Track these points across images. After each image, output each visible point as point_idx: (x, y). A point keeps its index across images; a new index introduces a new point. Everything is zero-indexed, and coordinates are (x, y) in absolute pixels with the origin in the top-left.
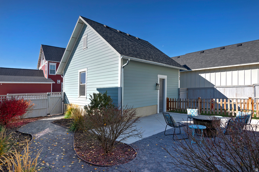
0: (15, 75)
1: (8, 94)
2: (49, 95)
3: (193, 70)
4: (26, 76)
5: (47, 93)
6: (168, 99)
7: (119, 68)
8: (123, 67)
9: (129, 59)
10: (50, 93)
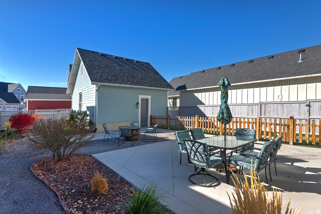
0: (46, 93)
1: (36, 110)
2: (58, 111)
3: (188, 90)
4: (55, 94)
5: (57, 110)
6: (151, 116)
7: (95, 91)
8: (97, 91)
9: (99, 85)
10: (59, 110)
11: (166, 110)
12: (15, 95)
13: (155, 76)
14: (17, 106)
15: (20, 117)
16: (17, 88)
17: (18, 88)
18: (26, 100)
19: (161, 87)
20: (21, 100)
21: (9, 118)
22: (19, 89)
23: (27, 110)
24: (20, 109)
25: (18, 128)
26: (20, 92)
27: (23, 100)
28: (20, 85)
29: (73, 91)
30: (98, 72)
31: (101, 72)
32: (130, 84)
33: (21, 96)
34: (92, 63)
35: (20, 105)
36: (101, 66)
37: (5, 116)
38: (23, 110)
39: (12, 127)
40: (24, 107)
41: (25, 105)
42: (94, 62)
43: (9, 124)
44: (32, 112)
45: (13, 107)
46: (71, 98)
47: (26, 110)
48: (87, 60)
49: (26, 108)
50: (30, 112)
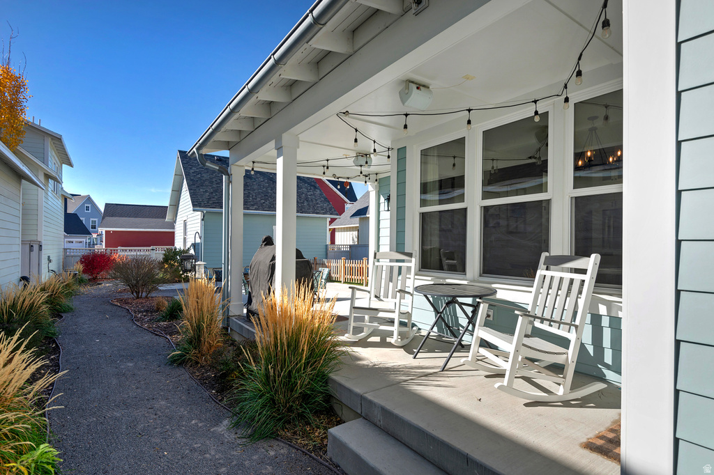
0: (136, 217)
2: (153, 250)
7: (199, 221)
8: (203, 220)
9: (205, 212)
10: (154, 247)
11: (325, 250)
12: (81, 219)
13: (309, 193)
14: (84, 240)
15: (95, 257)
16: (84, 204)
17: (86, 205)
18: (102, 230)
19: (313, 213)
20: (92, 228)
21: (79, 259)
22: (88, 205)
23: (104, 247)
24: (91, 245)
25: (92, 275)
26: (90, 211)
27: (95, 228)
28: (89, 199)
29: (176, 217)
30: (206, 192)
31: (212, 190)
32: (256, 209)
33: (91, 219)
34: (199, 176)
35: (90, 239)
36: (214, 180)
37: (72, 256)
38: (96, 247)
39: (85, 271)
40: (97, 241)
41: (99, 237)
42: (203, 175)
43: (80, 267)
44: (111, 250)
45: (77, 242)
46: (173, 227)
47: (101, 247)
48: (192, 171)
49: (101, 244)
50: (108, 250)
